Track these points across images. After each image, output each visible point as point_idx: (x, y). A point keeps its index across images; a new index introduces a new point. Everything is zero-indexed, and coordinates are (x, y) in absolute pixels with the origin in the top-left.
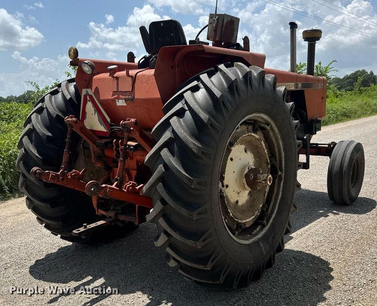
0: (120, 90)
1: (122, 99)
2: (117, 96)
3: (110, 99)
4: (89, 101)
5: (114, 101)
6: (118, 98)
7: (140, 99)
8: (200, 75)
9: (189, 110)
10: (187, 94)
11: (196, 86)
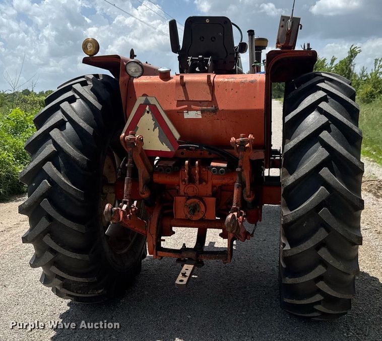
0: (191, 99)
1: (197, 110)
2: (186, 106)
3: (175, 110)
4: (148, 112)
5: (181, 112)
6: (189, 109)
7: (227, 110)
8: (317, 85)
9: (332, 123)
10: (323, 105)
11: (326, 96)
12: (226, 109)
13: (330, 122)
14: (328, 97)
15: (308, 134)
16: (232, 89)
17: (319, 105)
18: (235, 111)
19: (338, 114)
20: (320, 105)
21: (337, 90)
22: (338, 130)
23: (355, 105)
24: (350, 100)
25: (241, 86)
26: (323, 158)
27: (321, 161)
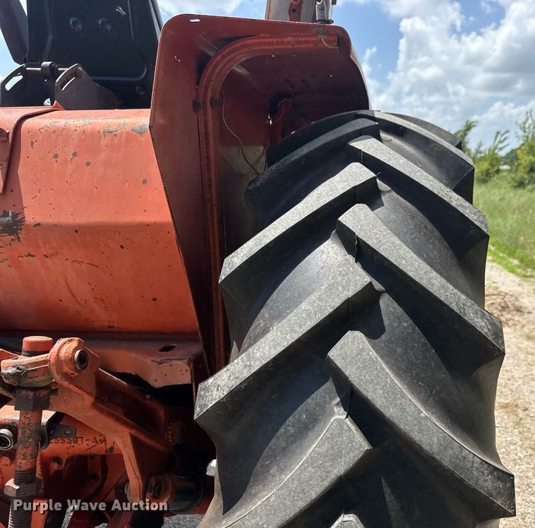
7: (55, 225)
8: (352, 144)
9: (389, 290)
10: (357, 218)
11: (372, 182)
12: (51, 221)
13: (378, 286)
14: (382, 185)
15: (285, 344)
16: (75, 154)
17: (342, 219)
18: (77, 229)
19: (411, 255)
20: (346, 219)
21: (415, 161)
22: (407, 322)
23: (472, 217)
24: (455, 199)
25: (104, 142)
26: (340, 468)
27: (326, 483)
